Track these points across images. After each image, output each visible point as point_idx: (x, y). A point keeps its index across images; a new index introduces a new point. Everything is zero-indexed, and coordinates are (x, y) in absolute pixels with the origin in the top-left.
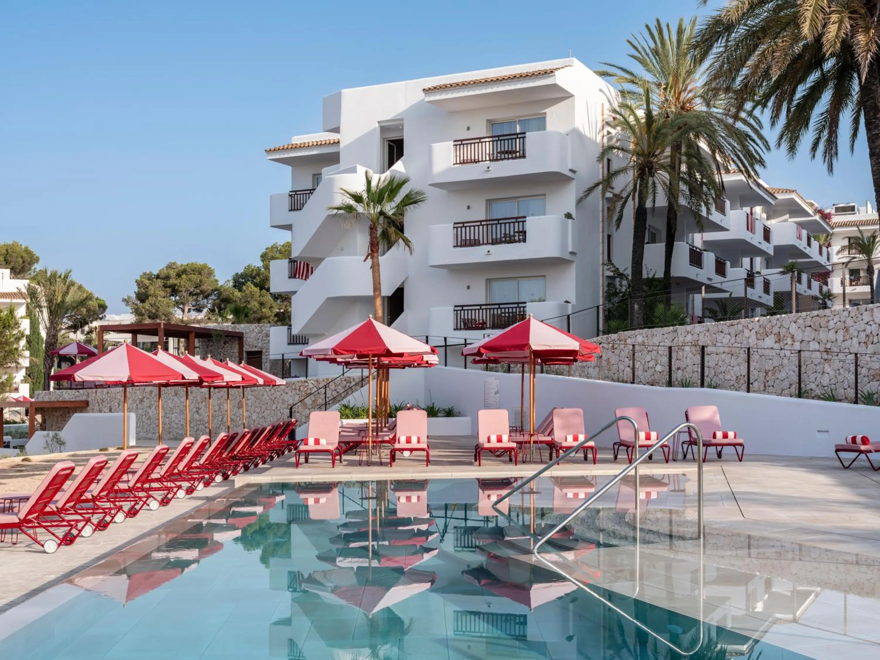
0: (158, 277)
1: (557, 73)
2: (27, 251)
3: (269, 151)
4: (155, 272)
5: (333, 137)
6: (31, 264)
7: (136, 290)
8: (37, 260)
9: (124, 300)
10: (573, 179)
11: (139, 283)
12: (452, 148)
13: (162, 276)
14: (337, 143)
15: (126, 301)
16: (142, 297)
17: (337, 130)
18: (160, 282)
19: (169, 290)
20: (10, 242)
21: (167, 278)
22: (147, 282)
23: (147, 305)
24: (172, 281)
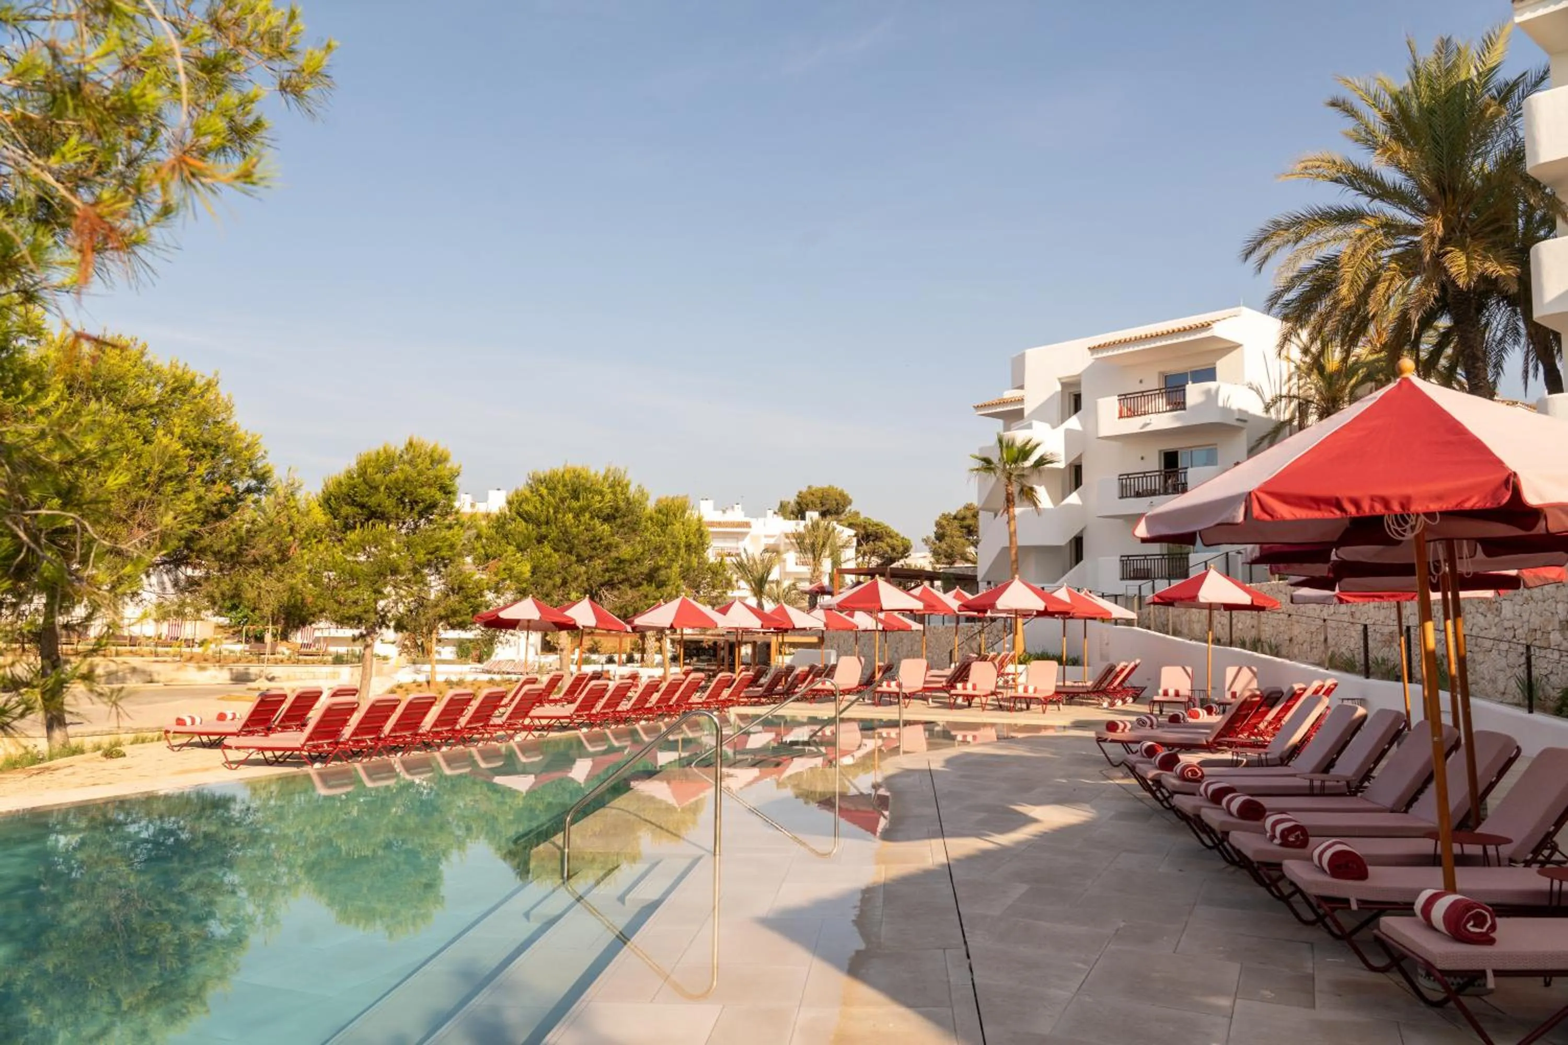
0: (955, 518)
1: (1214, 325)
2: (842, 494)
3: (977, 408)
4: (953, 513)
5: (1017, 393)
6: (844, 506)
7: (935, 529)
8: (850, 503)
9: (924, 540)
10: (1242, 428)
11: (938, 524)
12: (1117, 403)
13: (960, 516)
14: (1021, 400)
15: (926, 541)
16: (940, 537)
17: (1021, 387)
18: (956, 523)
19: (965, 530)
20: (826, 486)
21: (964, 518)
22: (944, 523)
23: (944, 546)
24: (968, 522)
